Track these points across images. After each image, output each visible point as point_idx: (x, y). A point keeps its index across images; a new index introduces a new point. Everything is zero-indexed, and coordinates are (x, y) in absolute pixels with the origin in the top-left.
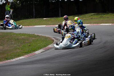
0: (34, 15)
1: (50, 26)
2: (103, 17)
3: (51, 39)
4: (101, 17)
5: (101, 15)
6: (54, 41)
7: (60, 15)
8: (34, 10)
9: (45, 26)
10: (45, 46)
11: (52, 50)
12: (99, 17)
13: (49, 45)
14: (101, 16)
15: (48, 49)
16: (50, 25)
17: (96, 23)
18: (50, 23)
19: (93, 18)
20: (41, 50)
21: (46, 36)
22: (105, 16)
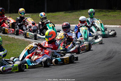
0: (9, 8)
2: (107, 15)
4: (104, 15)
5: (105, 12)
8: (9, 1)
12: (102, 15)
14: (104, 14)
22: (110, 14)
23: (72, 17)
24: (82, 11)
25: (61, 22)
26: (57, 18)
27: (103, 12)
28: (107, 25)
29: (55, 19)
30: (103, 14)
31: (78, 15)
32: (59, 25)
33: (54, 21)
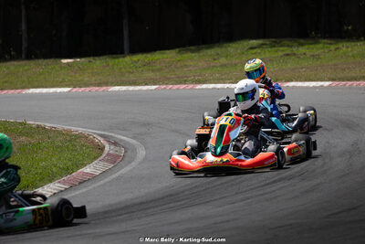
0: (25, 45)
1: (88, 89)
2: (295, 54)
3: (93, 142)
4: (288, 55)
5: (288, 46)
6: (102, 149)
7: (126, 45)
8: (24, 27)
9: (67, 90)
10: (68, 171)
11: (94, 185)
12: (280, 54)
13: (84, 165)
14: (288, 50)
15: (80, 183)
16: (86, 85)
18: (86, 79)
20: (51, 185)
21: (73, 128)
22: (304, 51)
23: (200, 64)
24: (225, 45)
25: (169, 79)
26: (158, 67)
27: (281, 46)
28: (297, 81)
29: (152, 71)
30: (282, 51)
31: (216, 57)
32: (163, 87)
33: (151, 75)
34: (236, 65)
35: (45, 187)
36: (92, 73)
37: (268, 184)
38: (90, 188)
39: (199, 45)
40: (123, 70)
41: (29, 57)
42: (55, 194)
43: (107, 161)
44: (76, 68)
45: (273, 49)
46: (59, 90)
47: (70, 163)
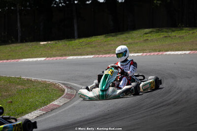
0: (20, 35)
1: (55, 58)
2: (170, 36)
3: (58, 87)
4: (166, 37)
5: (166, 32)
6: (63, 91)
7: (76, 34)
8: (19, 25)
9: (43, 59)
10: (45, 103)
11: (60, 111)
12: (162, 36)
13: (53, 100)
14: (166, 34)
15: (52, 110)
16: (54, 56)
17: (155, 51)
18: (54, 53)
19: (149, 39)
20: (36, 112)
21: (47, 80)
22: (175, 34)
23: (117, 43)
24: (131, 32)
25: (100, 51)
26: (94, 45)
27: (162, 32)
28: (171, 51)
29: (91, 47)
30: (163, 34)
31: (126, 39)
32: (97, 56)
33: (90, 49)
34: (137, 43)
35: (32, 113)
36: (57, 49)
37: (156, 108)
38: (57, 113)
39: (116, 32)
40: (74, 47)
41: (22, 41)
42: (38, 116)
43: (66, 98)
44: (48, 47)
45: (158, 34)
46: (39, 59)
47: (46, 99)
